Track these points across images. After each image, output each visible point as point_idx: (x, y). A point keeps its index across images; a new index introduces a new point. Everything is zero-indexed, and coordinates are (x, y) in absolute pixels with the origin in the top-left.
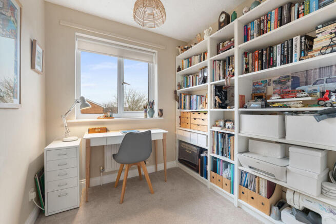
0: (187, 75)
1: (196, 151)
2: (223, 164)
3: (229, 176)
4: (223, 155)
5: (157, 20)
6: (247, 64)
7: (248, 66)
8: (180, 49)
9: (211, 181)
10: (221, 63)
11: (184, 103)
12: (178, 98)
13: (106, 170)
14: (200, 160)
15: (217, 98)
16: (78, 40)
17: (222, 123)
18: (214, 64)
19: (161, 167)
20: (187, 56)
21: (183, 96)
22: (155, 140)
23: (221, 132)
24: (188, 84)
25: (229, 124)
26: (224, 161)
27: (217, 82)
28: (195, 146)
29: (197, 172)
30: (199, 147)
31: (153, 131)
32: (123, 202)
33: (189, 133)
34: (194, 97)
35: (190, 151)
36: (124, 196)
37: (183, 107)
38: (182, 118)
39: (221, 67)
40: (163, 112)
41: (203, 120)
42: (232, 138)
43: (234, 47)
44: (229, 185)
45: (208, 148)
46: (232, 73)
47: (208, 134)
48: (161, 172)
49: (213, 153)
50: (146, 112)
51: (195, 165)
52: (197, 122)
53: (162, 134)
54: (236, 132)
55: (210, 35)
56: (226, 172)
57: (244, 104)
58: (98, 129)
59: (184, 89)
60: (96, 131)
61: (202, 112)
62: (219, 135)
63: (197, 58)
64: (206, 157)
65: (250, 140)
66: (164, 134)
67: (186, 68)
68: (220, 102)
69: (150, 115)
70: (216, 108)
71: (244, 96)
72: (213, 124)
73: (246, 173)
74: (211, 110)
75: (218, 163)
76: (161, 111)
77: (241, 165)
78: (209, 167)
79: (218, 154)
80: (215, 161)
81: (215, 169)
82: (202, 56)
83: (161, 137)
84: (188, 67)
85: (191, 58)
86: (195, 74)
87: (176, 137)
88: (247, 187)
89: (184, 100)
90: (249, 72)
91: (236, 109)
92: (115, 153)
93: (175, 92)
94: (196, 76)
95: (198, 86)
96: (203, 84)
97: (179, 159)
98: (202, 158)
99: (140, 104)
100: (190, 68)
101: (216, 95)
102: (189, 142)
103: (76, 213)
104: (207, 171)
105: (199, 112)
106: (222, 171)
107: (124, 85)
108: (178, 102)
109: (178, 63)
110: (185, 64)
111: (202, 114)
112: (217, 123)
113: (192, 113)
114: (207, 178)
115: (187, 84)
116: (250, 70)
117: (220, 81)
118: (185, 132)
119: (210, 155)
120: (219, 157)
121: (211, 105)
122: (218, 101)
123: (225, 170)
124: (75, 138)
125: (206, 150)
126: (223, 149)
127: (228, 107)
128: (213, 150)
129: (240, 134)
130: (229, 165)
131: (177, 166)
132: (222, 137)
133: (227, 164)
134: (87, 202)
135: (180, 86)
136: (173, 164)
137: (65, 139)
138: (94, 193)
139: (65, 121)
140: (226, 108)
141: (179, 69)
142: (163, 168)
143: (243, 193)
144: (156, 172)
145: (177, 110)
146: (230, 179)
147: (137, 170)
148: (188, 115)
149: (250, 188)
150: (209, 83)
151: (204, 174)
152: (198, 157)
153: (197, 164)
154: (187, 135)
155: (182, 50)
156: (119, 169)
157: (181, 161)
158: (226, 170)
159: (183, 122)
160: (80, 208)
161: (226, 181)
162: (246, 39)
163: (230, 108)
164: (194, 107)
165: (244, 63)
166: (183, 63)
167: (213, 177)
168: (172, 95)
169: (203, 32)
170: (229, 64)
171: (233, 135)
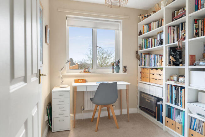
0: (147, 38)
1: (154, 100)
2: (176, 111)
3: (181, 121)
4: (176, 104)
5: (122, 2)
6: (197, 29)
7: (198, 31)
8: (141, 17)
9: (166, 125)
10: (176, 28)
11: (144, 61)
12: (139, 57)
13: (86, 109)
14: (157, 107)
15: (171, 57)
16: (68, 20)
17: (175, 78)
18: (169, 29)
19: (124, 111)
20: (147, 23)
21: (143, 55)
22: (120, 90)
23: (174, 86)
24: (148, 46)
25: (181, 79)
26: (177, 109)
27: (172, 44)
28: (153, 96)
29: (155, 117)
30: (156, 97)
31: (118, 83)
32: (97, 131)
33: (148, 85)
34: (153, 56)
35: (149, 100)
36: (98, 128)
37: (143, 64)
38: (142, 73)
39: (175, 32)
40: (127, 68)
41: (160, 75)
42: (183, 90)
43: (185, 15)
44: (180, 128)
45: (164, 98)
46: (184, 37)
47: (164, 86)
48: (125, 115)
49: (168, 102)
50: (113, 68)
51: (152, 112)
52: (155, 77)
53: (126, 86)
54: (186, 85)
55: (167, 5)
56: (178, 118)
57: (194, 62)
58: (80, 80)
59: (144, 50)
60: (80, 81)
61: (159, 68)
62: (173, 87)
63: (156, 24)
64: (162, 105)
65: (199, 93)
66: (127, 86)
67: (146, 33)
68: (174, 60)
69: (116, 71)
70: (170, 65)
71: (195, 56)
72: (168, 78)
73: (195, 119)
74: (166, 67)
75: (172, 110)
76: (125, 67)
77: (191, 113)
78: (164, 114)
79: (172, 103)
80: (169, 109)
81: (169, 115)
82: (160, 22)
83: (125, 88)
84: (148, 32)
85: (150, 24)
86: (154, 37)
87: (137, 88)
88: (195, 130)
89: (145, 59)
90: (199, 36)
91: (187, 66)
92: (92, 98)
93: (137, 52)
94: (155, 38)
95: (156, 47)
96: (160, 46)
97: (140, 107)
98: (158, 106)
99: (108, 60)
100: (149, 32)
101: (170, 55)
102: (148, 93)
103: (69, 133)
104: (162, 117)
105: (157, 69)
106: (175, 117)
107: (98, 48)
108: (140, 60)
109: (140, 29)
110: (145, 29)
111: (159, 70)
112: (171, 78)
113: (151, 70)
114: (162, 123)
115: (146, 46)
116: (200, 34)
117: (174, 43)
118: (145, 85)
119: (165, 103)
120: (173, 105)
121: (166, 63)
122: (172, 60)
123: (177, 116)
124: (67, 86)
125: (162, 100)
126: (176, 99)
127: (180, 65)
128: (168, 100)
129: (189, 87)
130: (181, 113)
131: (139, 112)
132: (176, 89)
133: (179, 111)
134: (74, 128)
135: (141, 48)
136: (135, 110)
137: (61, 86)
138: (79, 124)
139: (61, 74)
140: (179, 66)
141: (140, 34)
142: (126, 113)
143: (192, 135)
144: (121, 115)
145: (138, 67)
146: (182, 124)
147: (107, 112)
148: (148, 71)
149: (198, 131)
150: (164, 45)
151: (160, 119)
152: (155, 105)
153: (155, 111)
154: (147, 87)
155: (143, 18)
156: (94, 109)
157: (141, 108)
158: (179, 116)
159: (143, 77)
160: (71, 131)
161: (178, 125)
162: (197, 8)
163: (182, 66)
164: (153, 64)
165: (195, 29)
166: (143, 28)
167: (168, 122)
168: (134, 55)
169: (160, 3)
170: (182, 29)
171: (184, 88)
